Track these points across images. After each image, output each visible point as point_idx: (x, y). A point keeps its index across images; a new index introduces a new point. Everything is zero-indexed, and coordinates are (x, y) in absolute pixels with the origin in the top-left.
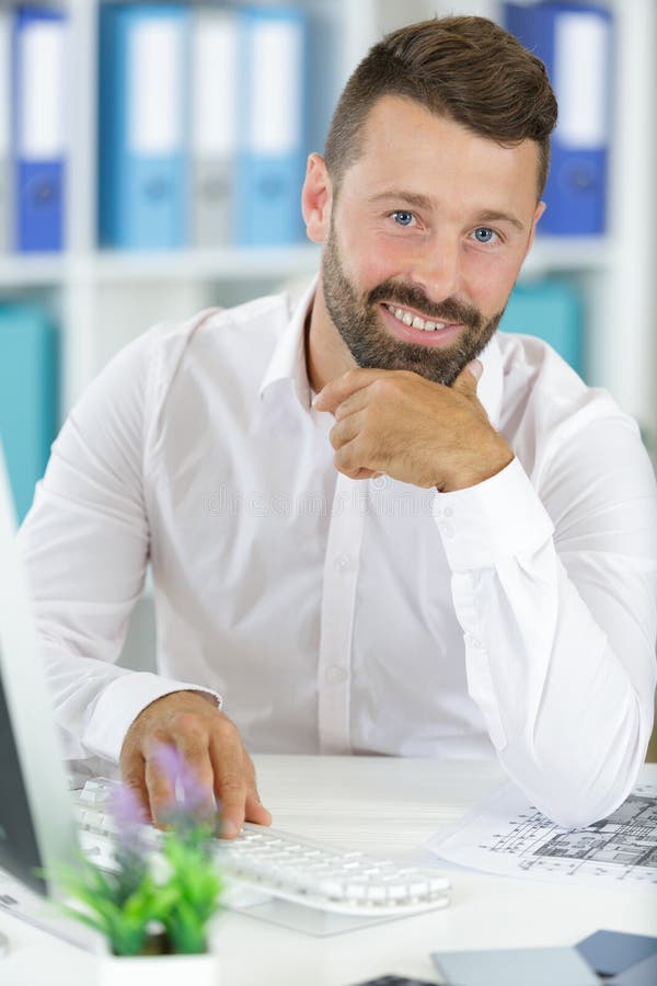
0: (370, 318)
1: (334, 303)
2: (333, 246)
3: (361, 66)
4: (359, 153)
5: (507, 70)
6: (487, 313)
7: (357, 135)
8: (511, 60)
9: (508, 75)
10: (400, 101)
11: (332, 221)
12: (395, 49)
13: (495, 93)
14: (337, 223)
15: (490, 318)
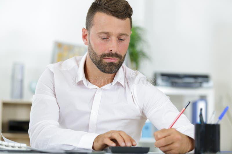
0: (101, 61)
1: (92, 57)
2: (90, 46)
3: (90, 7)
4: (93, 25)
5: (122, 4)
6: (123, 55)
7: (92, 21)
8: (122, 2)
9: (122, 5)
10: (101, 13)
11: (89, 40)
12: (97, 2)
13: (120, 9)
14: (90, 41)
15: (123, 56)
